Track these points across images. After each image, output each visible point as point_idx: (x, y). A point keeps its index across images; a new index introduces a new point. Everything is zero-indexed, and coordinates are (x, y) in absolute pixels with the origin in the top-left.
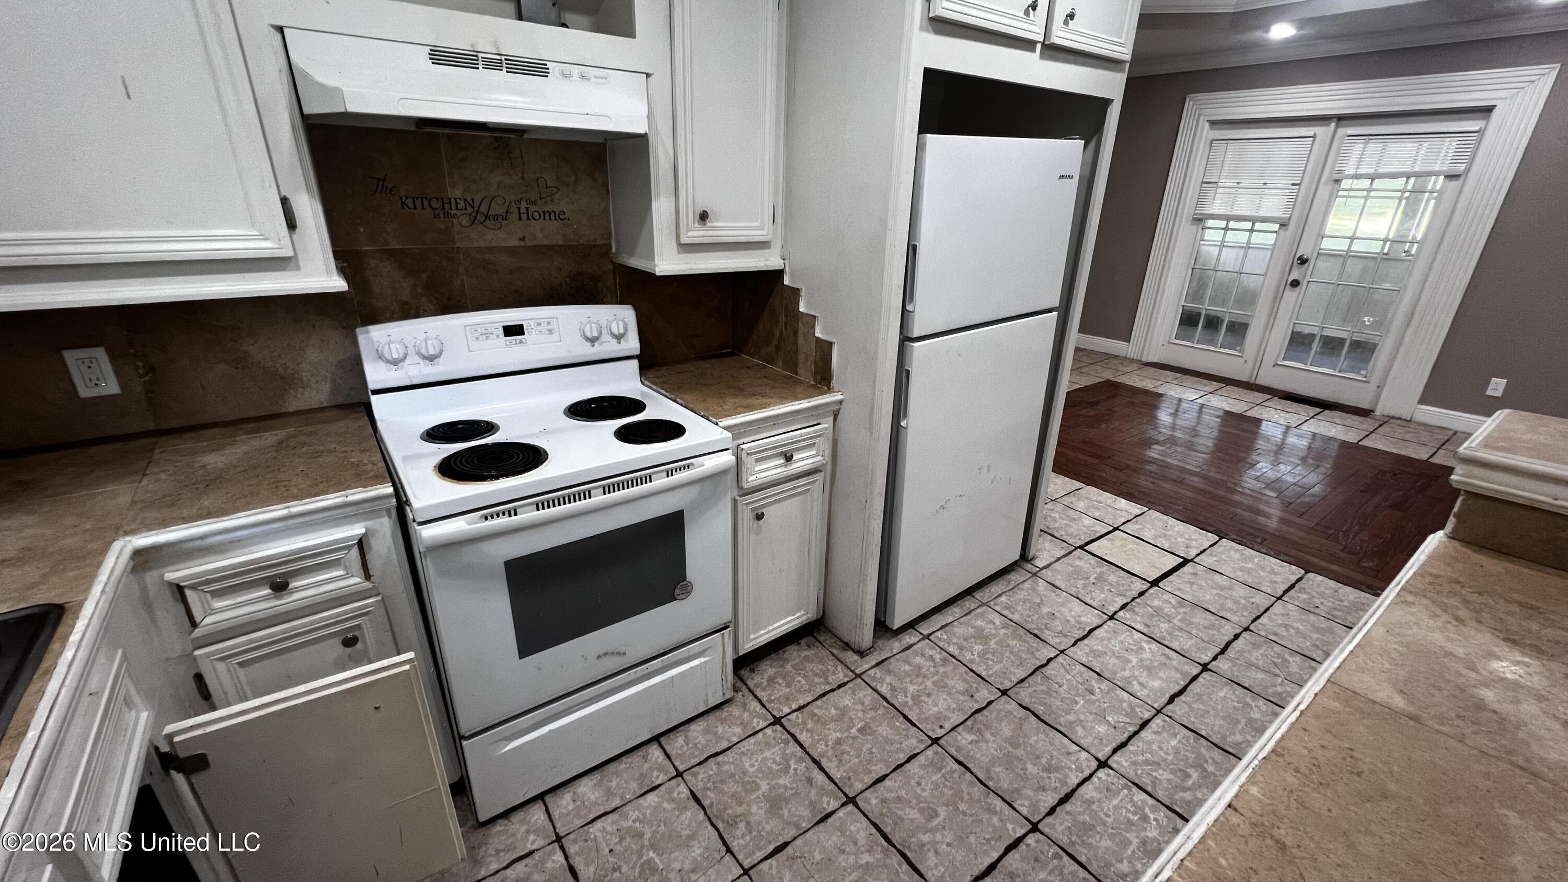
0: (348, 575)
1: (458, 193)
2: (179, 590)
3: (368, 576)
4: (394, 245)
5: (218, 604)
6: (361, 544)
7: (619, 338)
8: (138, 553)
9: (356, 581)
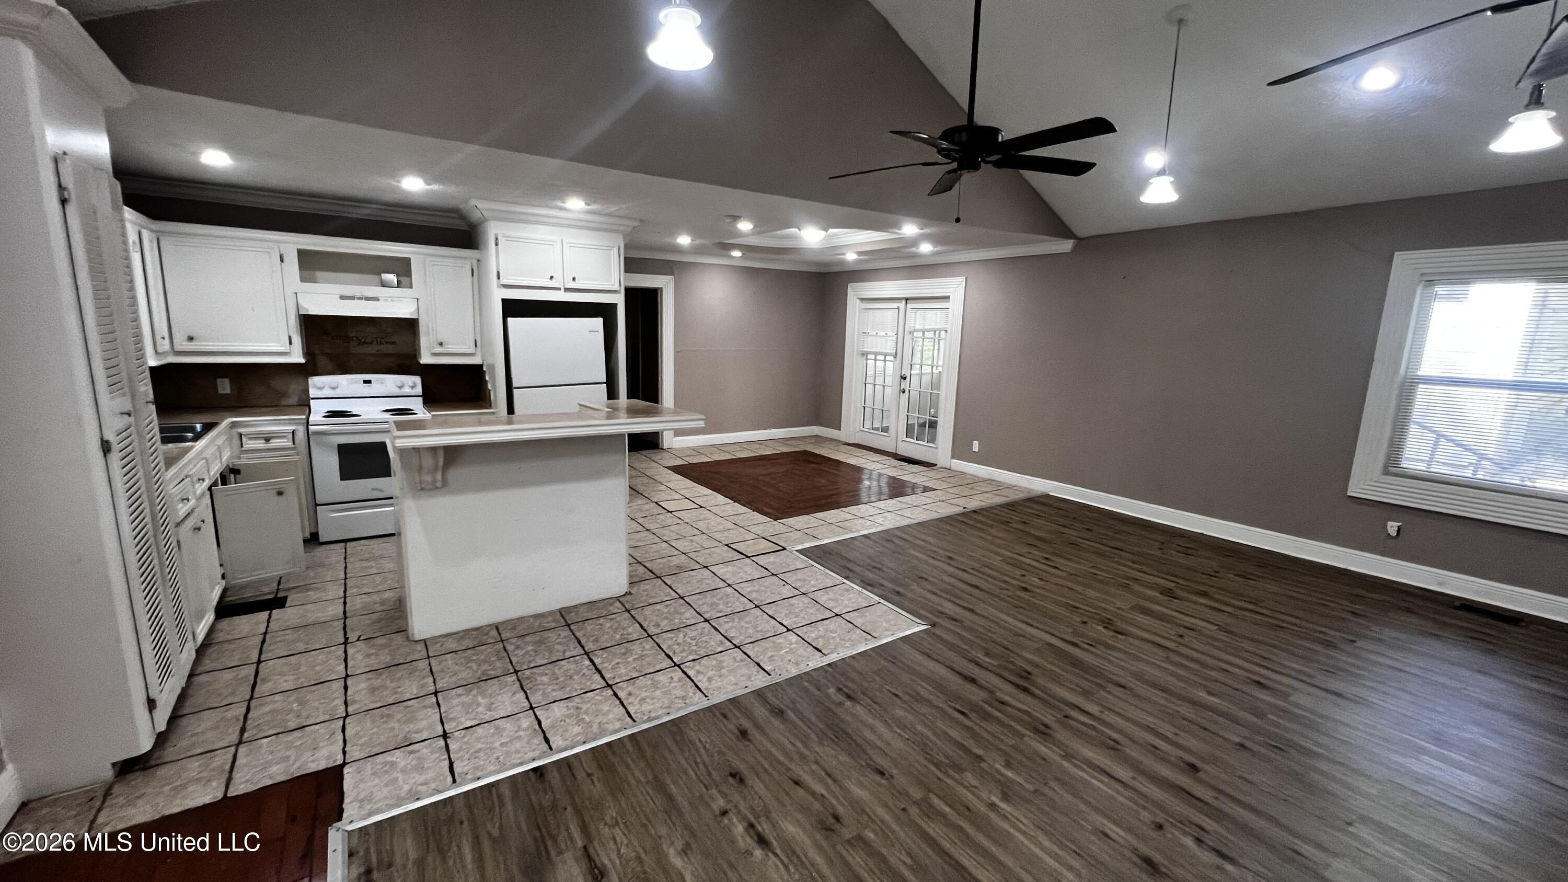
0: (288, 442)
1: (353, 335)
2: (241, 435)
3: (294, 443)
4: (328, 351)
5: (250, 442)
6: (293, 432)
7: (412, 387)
8: (233, 422)
9: (290, 444)
